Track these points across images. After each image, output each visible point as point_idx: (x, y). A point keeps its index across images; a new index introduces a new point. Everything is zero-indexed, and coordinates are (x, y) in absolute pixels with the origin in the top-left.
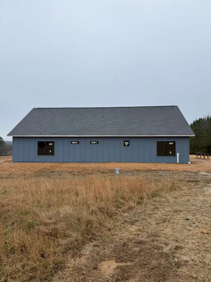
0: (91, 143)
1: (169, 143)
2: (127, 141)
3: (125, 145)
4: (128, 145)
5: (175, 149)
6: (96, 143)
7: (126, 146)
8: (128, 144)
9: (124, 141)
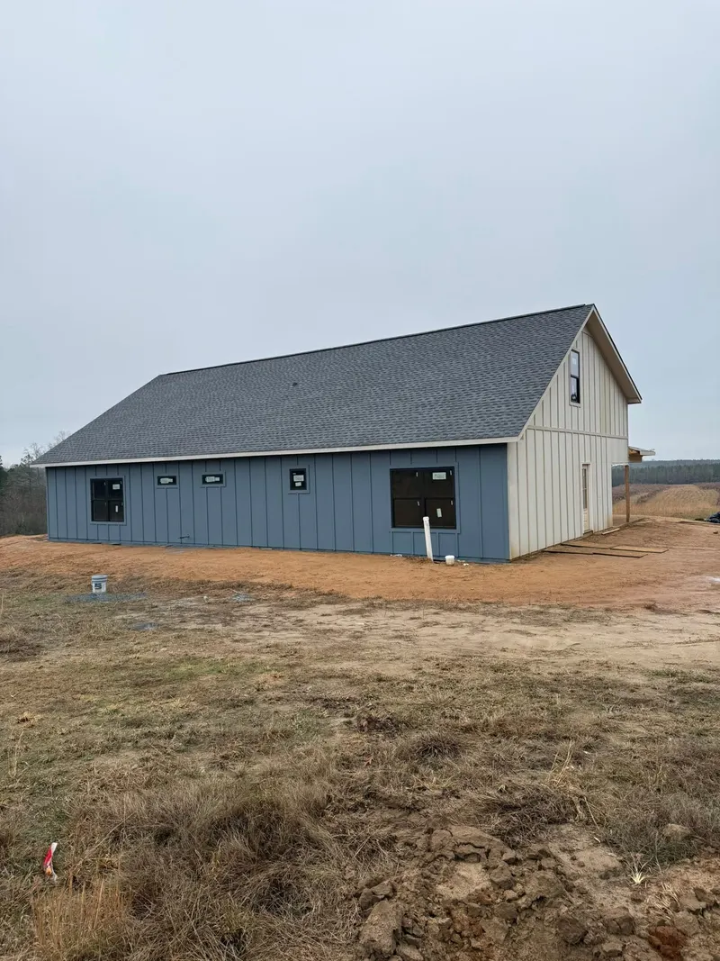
0: (204, 482)
1: (434, 474)
2: (301, 472)
3: (293, 485)
4: (304, 485)
5: (454, 499)
6: (218, 479)
7: (299, 488)
8: (302, 482)
9: (293, 472)
